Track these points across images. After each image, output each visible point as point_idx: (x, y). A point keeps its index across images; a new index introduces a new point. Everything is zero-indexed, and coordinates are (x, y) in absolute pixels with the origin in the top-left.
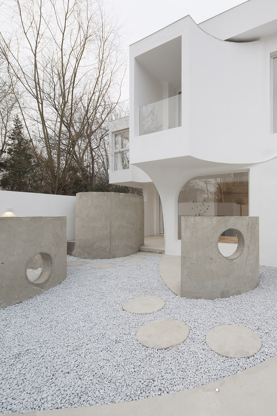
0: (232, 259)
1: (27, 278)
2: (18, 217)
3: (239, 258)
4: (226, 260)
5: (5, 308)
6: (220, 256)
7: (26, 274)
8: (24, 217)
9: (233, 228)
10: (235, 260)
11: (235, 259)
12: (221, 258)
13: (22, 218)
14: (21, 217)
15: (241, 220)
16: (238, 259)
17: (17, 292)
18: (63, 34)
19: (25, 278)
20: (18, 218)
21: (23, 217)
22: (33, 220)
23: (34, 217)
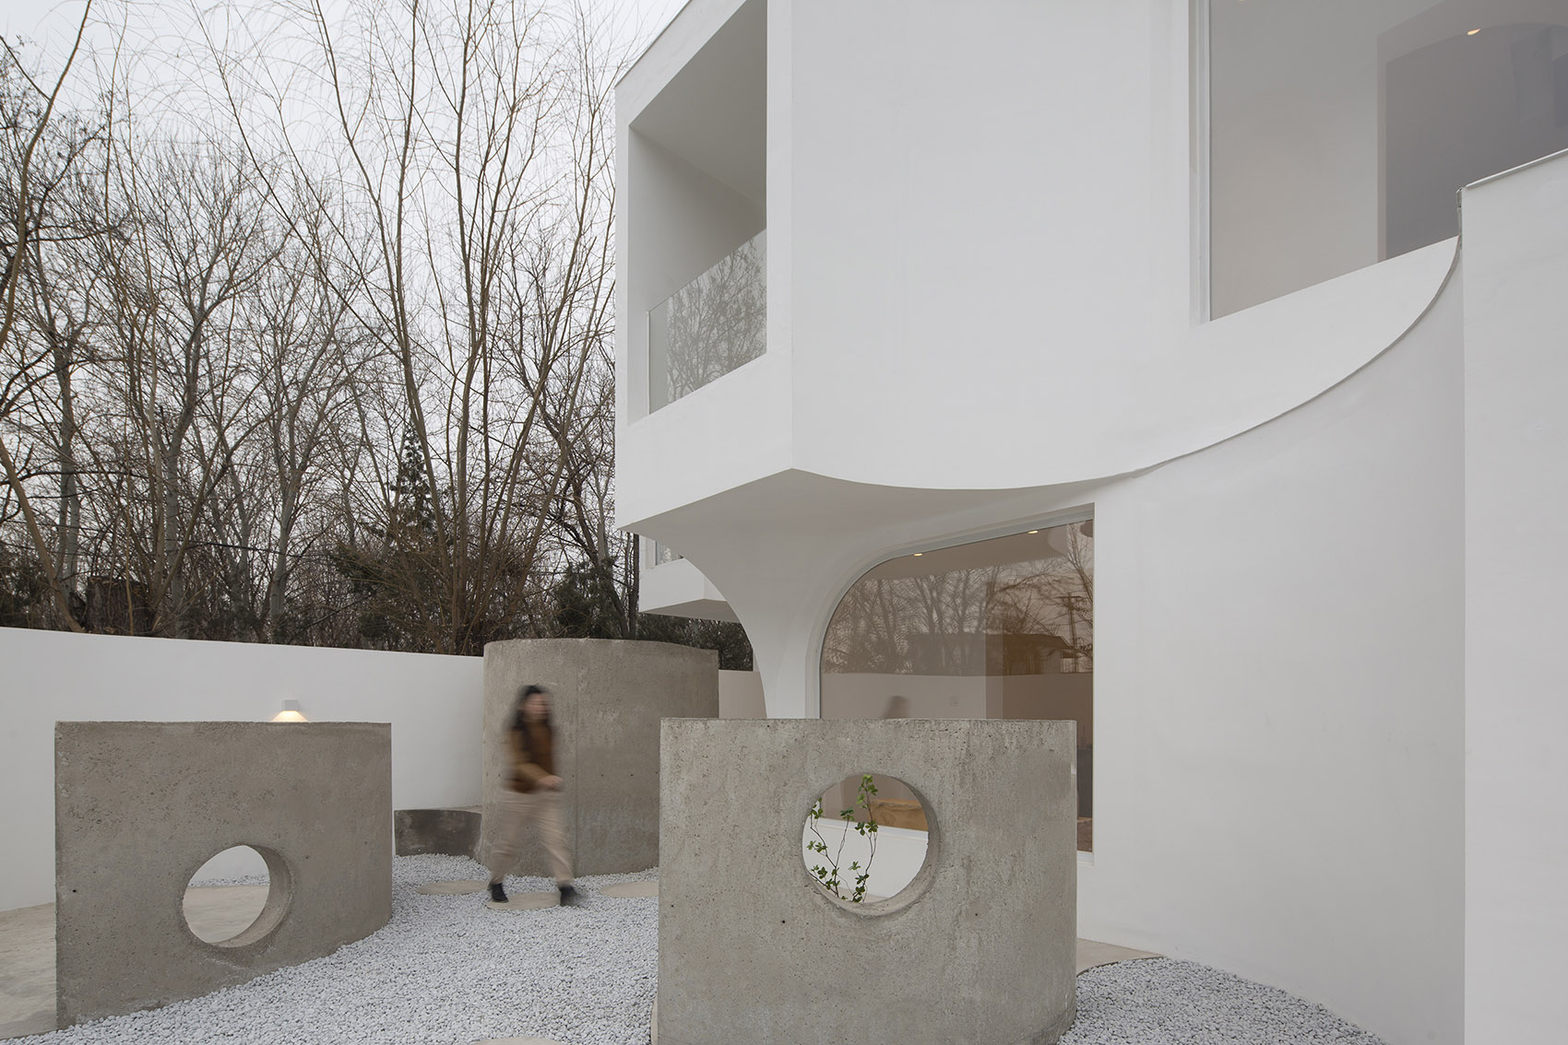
0: (871, 918)
1: (183, 926)
2: (149, 723)
3: (911, 914)
4: (842, 921)
5: (101, 1019)
6: (812, 900)
7: (179, 913)
8: (172, 721)
9: (879, 770)
10: (887, 924)
11: (890, 916)
12: (816, 908)
13: (166, 727)
14: (162, 724)
15: (923, 733)
16: (902, 919)
17: (146, 972)
18: (460, 115)
19: (176, 928)
20: (151, 727)
21: (169, 724)
22: (207, 733)
23: (211, 723)
